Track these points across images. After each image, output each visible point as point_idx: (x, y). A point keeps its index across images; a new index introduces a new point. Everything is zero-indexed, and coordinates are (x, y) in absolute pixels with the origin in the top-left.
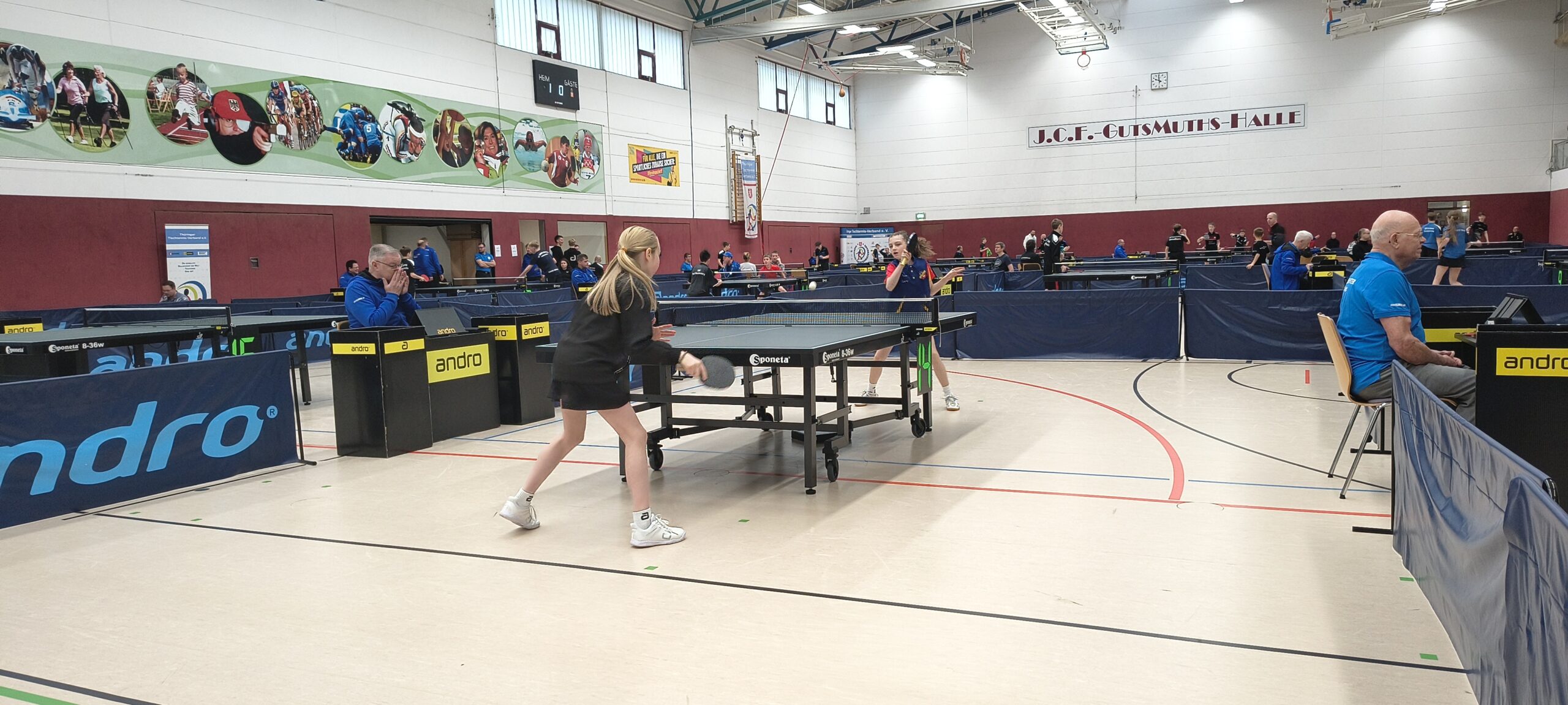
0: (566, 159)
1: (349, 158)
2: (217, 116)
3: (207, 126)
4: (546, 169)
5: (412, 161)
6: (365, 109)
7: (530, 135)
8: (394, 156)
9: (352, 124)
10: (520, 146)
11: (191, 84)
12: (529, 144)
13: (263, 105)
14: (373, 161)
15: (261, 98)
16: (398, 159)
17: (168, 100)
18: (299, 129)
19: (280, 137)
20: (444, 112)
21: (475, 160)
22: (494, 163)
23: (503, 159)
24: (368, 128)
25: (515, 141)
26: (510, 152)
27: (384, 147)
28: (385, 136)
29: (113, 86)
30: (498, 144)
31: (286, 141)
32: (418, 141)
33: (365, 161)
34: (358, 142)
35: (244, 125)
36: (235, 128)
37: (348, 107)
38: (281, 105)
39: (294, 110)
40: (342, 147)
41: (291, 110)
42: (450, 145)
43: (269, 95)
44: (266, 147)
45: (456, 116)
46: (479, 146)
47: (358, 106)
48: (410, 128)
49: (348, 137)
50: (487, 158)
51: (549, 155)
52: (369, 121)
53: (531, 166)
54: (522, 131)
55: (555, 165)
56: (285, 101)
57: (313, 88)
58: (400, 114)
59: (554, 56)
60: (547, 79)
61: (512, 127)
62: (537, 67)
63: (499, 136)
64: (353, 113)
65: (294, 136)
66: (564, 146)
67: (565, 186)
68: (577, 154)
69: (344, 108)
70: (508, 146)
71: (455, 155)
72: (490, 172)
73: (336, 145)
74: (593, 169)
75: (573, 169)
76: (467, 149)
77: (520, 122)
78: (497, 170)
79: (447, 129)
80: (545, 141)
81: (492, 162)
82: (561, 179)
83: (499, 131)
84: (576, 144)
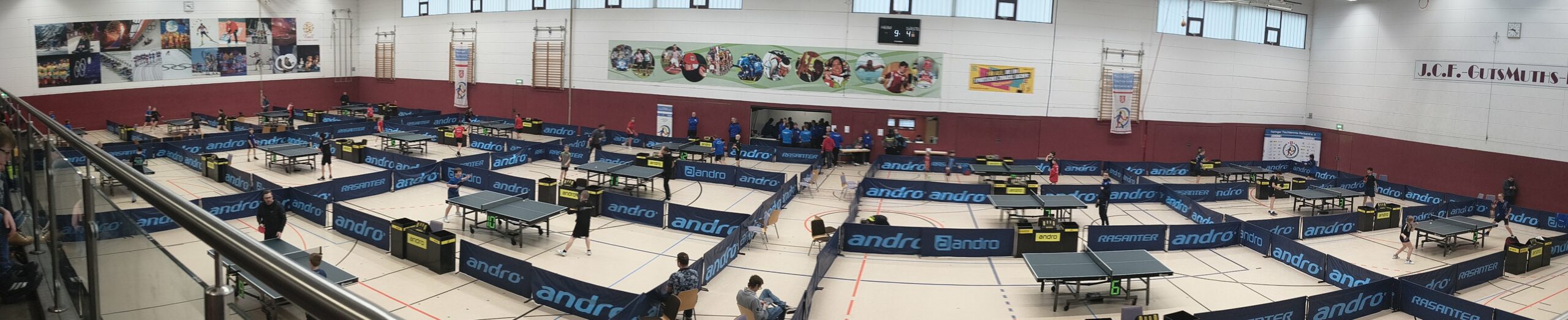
0: (903, 76)
1: (744, 79)
2: (685, 63)
3: (681, 67)
4: (882, 82)
5: (779, 79)
6: (756, 56)
7: (870, 63)
8: (769, 77)
9: (748, 63)
10: (861, 70)
11: (677, 52)
12: (869, 67)
13: (705, 57)
14: (757, 80)
15: (704, 55)
16: (771, 79)
17: (669, 58)
18: (721, 66)
19: (711, 70)
20: (805, 53)
21: (824, 78)
22: (839, 80)
23: (846, 77)
24: (757, 64)
25: (857, 66)
26: (852, 73)
27: (764, 73)
28: (765, 67)
29: (651, 56)
30: (843, 68)
31: (713, 72)
32: (785, 69)
33: (752, 80)
34: (750, 71)
35: (696, 66)
36: (692, 67)
37: (746, 55)
38: (713, 57)
39: (719, 59)
40: (741, 74)
41: (717, 58)
42: (807, 70)
43: (709, 53)
44: (704, 75)
45: (813, 54)
46: (828, 70)
47: (752, 54)
48: (782, 63)
49: (745, 69)
50: (832, 76)
51: (886, 73)
52: (757, 61)
53: (869, 80)
54: (863, 60)
55: (892, 79)
56: (715, 55)
57: (729, 48)
58: (775, 56)
59: (903, 13)
60: (889, 28)
61: (855, 58)
62: (883, 21)
63: (844, 64)
64: (749, 58)
65: (717, 70)
66: (903, 67)
67: (900, 92)
68: (915, 72)
69: (744, 55)
70: (850, 69)
71: (810, 75)
72: (835, 84)
73: (738, 73)
74: (930, 82)
75: (910, 82)
76: (818, 72)
77: (863, 55)
78: (840, 83)
79: (805, 62)
80: (884, 65)
81: (836, 79)
82: (896, 88)
83: (844, 61)
84: (915, 66)
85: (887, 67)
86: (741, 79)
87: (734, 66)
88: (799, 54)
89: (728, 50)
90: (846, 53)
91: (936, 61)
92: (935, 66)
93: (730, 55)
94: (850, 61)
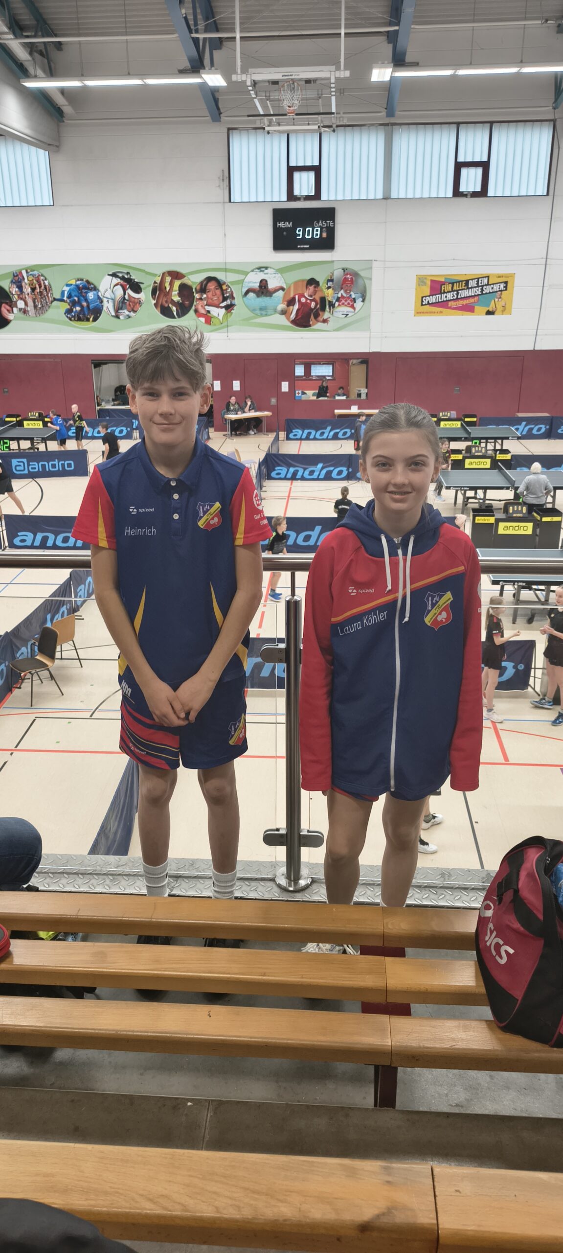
0: (314, 300)
1: (75, 319)
4: (283, 312)
5: (129, 317)
6: (88, 282)
7: (263, 284)
8: (113, 314)
9: (77, 294)
10: (251, 295)
12: (263, 290)
13: (7, 289)
14: (95, 320)
16: (117, 317)
18: (34, 302)
20: (164, 274)
21: (196, 311)
22: (218, 313)
25: (245, 290)
27: (105, 308)
28: (105, 300)
30: (223, 294)
32: (136, 300)
33: (88, 320)
34: (82, 307)
37: (73, 282)
38: (20, 287)
39: (29, 290)
40: (69, 311)
41: (27, 290)
42: (169, 301)
43: (12, 282)
44: (10, 317)
45: (175, 275)
46: (201, 299)
48: (129, 291)
49: (74, 304)
50: (208, 308)
51: (288, 298)
52: (91, 290)
53: (263, 311)
54: (254, 280)
55: (296, 307)
56: (23, 284)
57: (43, 271)
58: (119, 280)
59: (308, 198)
60: (289, 225)
61: (241, 277)
62: (279, 215)
63: (224, 287)
64: (77, 286)
65: (30, 308)
66: (312, 288)
67: (310, 326)
68: (330, 294)
69: (70, 283)
70: (235, 295)
71: (174, 309)
72: (212, 320)
73: (64, 311)
74: (353, 307)
75: (323, 309)
76: (187, 303)
77: (253, 271)
78: (221, 317)
79: (166, 288)
80: (285, 287)
81: (214, 311)
82: (303, 320)
83: (224, 283)
84: (330, 284)
85: (289, 288)
86: (70, 319)
87: (55, 299)
88: (155, 275)
89: (42, 275)
90: (226, 270)
91: (362, 274)
92: (360, 282)
93: (47, 283)
94: (234, 283)
